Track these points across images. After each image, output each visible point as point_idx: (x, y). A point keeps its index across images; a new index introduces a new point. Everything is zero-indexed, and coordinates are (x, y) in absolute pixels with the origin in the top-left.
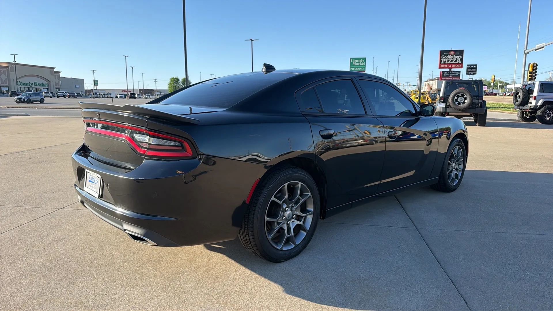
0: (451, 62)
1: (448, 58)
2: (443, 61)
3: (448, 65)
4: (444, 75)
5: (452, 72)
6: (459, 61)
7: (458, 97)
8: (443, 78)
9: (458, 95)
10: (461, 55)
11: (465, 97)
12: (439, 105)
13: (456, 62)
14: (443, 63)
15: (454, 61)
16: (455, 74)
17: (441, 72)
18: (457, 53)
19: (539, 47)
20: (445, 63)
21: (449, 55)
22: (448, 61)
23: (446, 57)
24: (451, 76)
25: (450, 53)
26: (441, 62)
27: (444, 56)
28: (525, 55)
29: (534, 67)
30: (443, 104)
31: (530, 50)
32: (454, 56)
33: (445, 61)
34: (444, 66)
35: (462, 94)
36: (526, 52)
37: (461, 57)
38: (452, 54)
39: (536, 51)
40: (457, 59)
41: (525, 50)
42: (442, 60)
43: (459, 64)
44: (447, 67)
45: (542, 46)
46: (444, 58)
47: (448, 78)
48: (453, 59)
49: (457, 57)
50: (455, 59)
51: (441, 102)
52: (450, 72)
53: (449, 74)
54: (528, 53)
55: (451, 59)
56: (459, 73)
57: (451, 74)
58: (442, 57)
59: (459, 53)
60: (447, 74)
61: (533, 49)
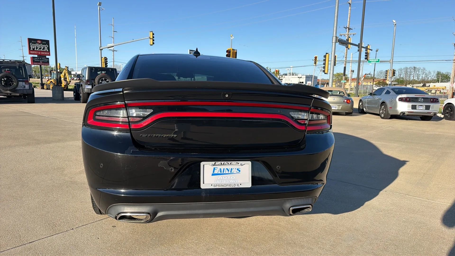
0: (39, 49)
1: (36, 46)
2: (32, 48)
3: (37, 52)
4: (35, 60)
5: (41, 59)
6: (46, 49)
7: (102, 80)
8: (34, 63)
9: (102, 79)
10: (47, 45)
11: (107, 80)
12: (87, 87)
13: (44, 50)
14: (32, 50)
15: (42, 49)
16: (44, 60)
17: (31, 57)
18: (44, 42)
19: (110, 46)
20: (34, 50)
21: (37, 43)
22: (37, 48)
23: (34, 44)
24: (41, 62)
25: (37, 41)
26: (31, 49)
27: (32, 43)
28: (100, 51)
29: (105, 60)
30: (89, 86)
31: (104, 47)
32: (42, 44)
33: (33, 48)
34: (33, 52)
35: (105, 78)
36: (101, 48)
37: (48, 47)
38: (40, 42)
39: (108, 49)
40: (44, 47)
41: (100, 47)
42: (31, 46)
43: (46, 52)
44: (36, 53)
45: (113, 46)
46: (33, 46)
47: (38, 63)
48: (41, 47)
49: (44, 46)
50: (43, 48)
51: (88, 84)
52: (40, 58)
53: (38, 59)
54: (102, 49)
55: (39, 47)
56: (48, 60)
57: (41, 60)
58: (30, 44)
59: (45, 43)
60: (37, 59)
61: (106, 47)
